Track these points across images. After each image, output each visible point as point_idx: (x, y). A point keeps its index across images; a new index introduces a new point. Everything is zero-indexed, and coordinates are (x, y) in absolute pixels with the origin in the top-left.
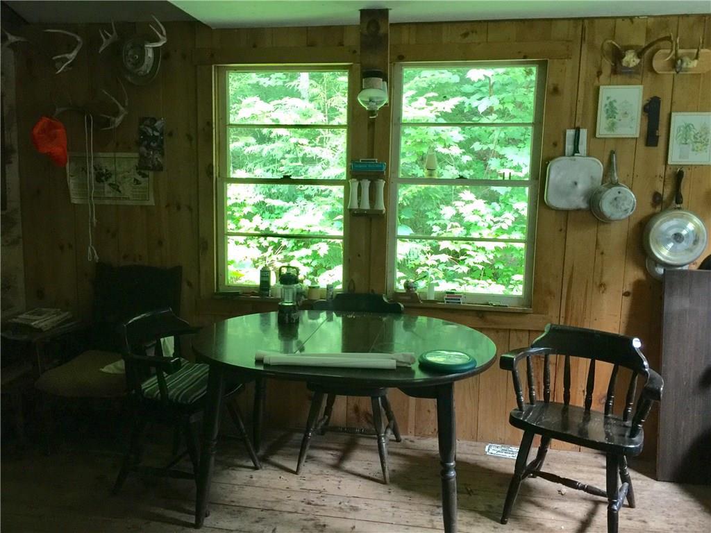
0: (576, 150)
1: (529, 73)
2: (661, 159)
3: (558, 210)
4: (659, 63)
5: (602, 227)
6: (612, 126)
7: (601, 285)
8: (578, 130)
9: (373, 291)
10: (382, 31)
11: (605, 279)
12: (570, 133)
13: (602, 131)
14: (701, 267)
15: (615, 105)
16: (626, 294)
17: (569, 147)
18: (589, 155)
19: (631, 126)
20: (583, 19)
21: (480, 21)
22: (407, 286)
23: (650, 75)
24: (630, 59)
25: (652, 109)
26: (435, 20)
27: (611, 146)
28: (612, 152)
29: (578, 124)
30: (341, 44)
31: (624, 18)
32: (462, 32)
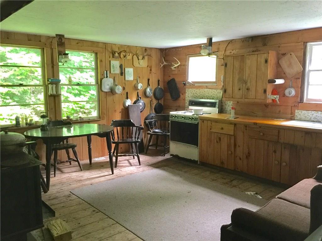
0: (107, 77)
1: (92, 55)
2: (124, 79)
3: (105, 92)
4: (122, 56)
5: (114, 96)
6: (114, 71)
7: (115, 111)
8: (107, 71)
9: (57, 120)
10: (63, 41)
11: (116, 109)
12: (105, 72)
13: (112, 72)
14: (133, 104)
15: (114, 65)
16: (120, 112)
17: (105, 76)
18: (110, 78)
19: (118, 71)
20: (105, 43)
21: (81, 40)
22: (68, 117)
23: (120, 58)
24: (117, 54)
25: (121, 66)
26: (70, 38)
27: (114, 76)
28: (114, 77)
29: (107, 70)
30: (40, 41)
31: (113, 44)
32: (77, 42)
